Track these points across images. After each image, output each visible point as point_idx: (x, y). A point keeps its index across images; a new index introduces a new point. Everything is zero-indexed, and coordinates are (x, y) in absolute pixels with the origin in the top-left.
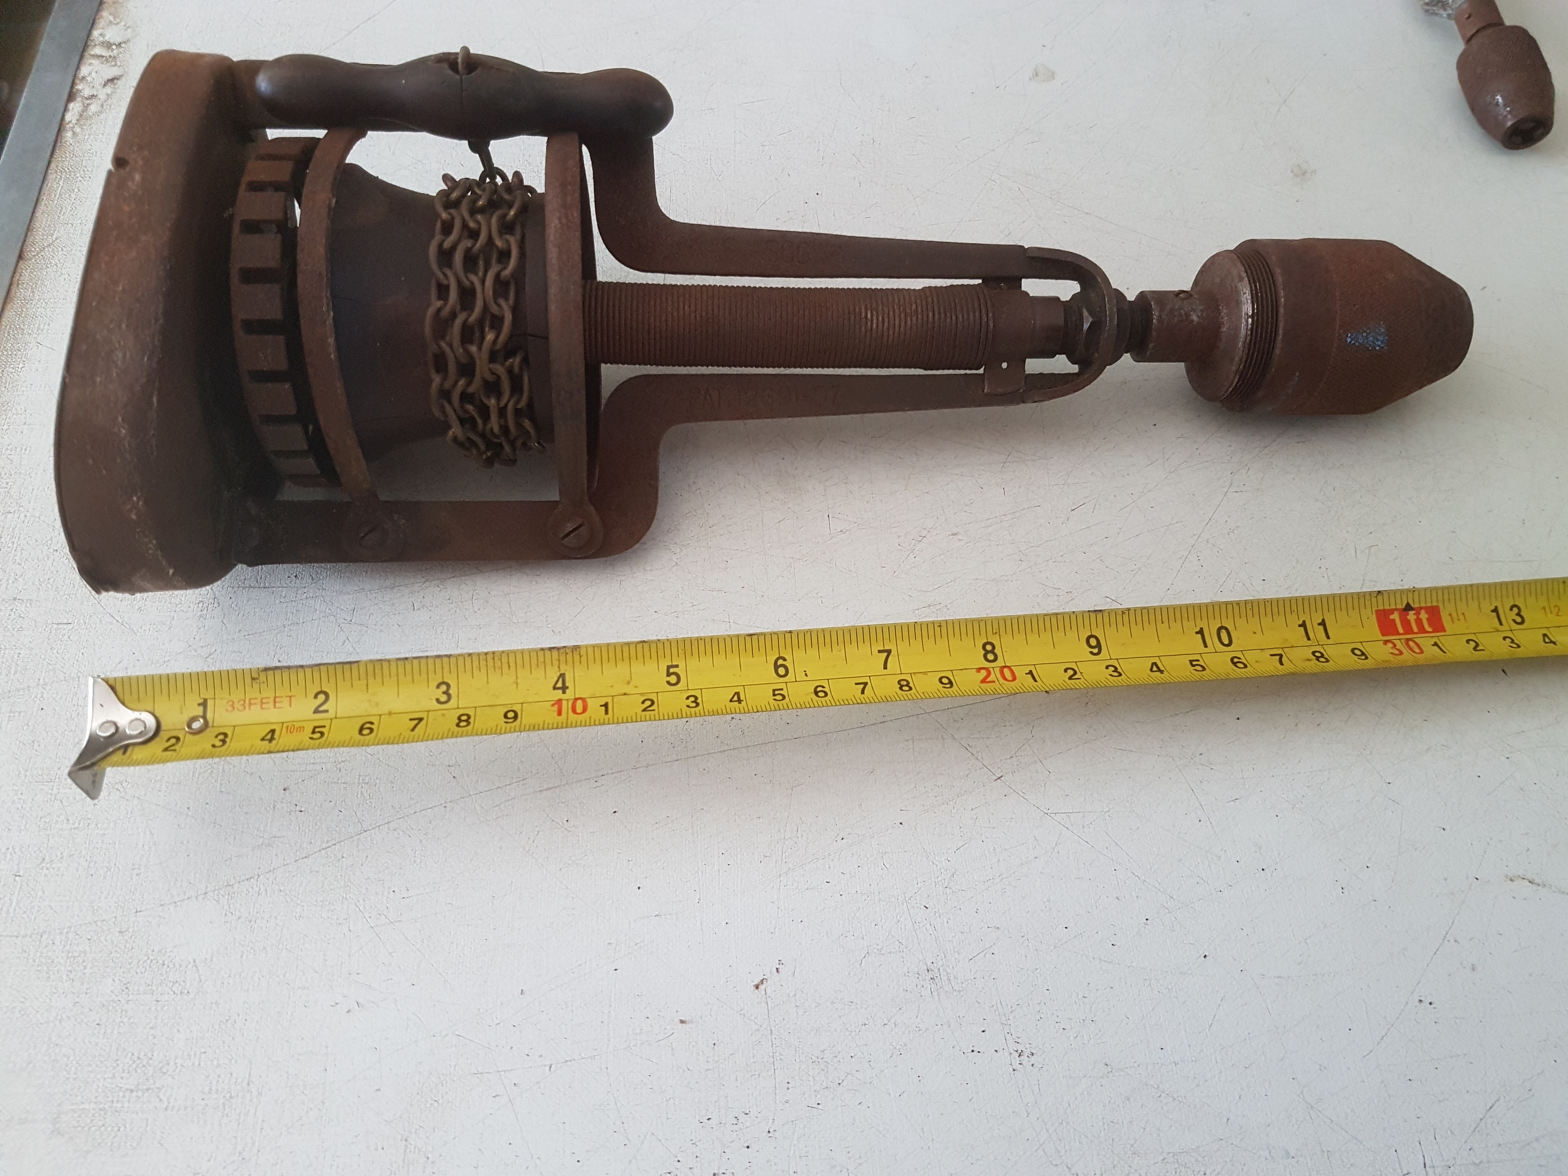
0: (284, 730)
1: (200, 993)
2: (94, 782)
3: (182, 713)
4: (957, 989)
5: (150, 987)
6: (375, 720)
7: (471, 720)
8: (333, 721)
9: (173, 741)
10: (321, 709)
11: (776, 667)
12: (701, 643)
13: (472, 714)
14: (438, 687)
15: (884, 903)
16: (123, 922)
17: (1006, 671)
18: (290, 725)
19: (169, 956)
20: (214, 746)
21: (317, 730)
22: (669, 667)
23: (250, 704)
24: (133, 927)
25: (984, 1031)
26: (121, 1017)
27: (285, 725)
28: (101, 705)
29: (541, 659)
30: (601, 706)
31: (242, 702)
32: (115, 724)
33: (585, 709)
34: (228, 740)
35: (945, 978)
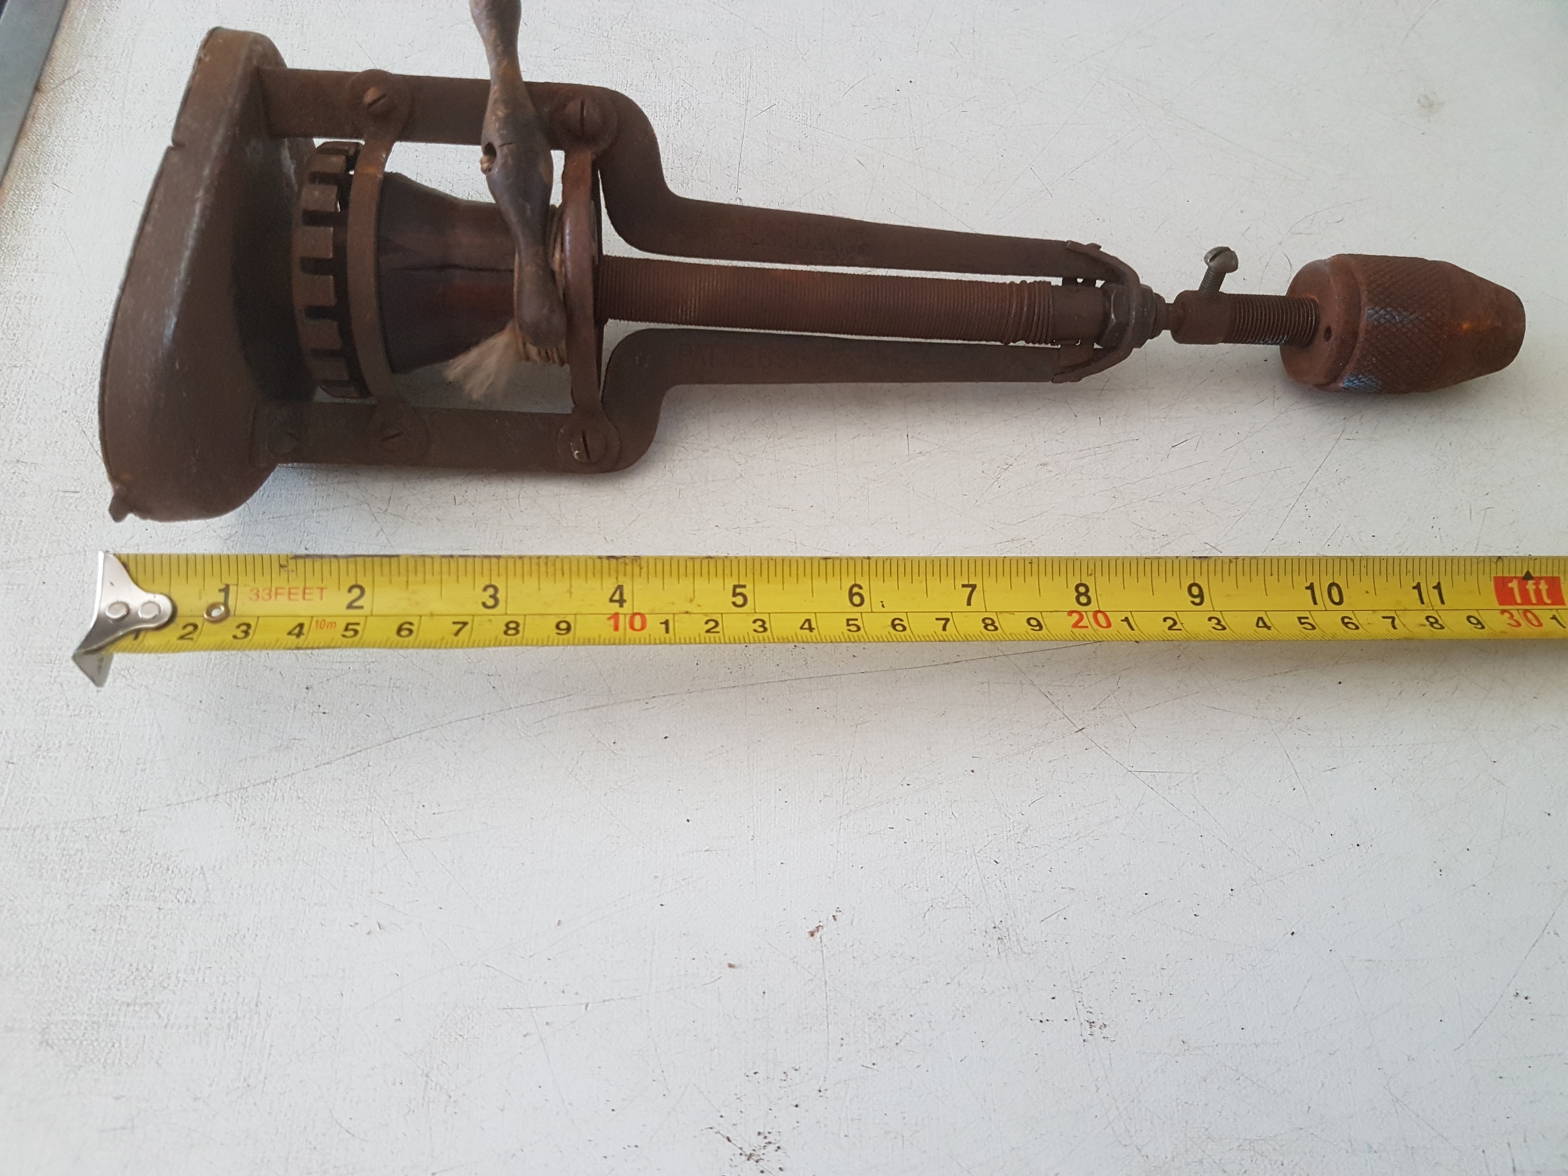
0: (314, 624)
1: (207, 904)
2: (100, 668)
3: (200, 598)
4: (1027, 952)
5: (152, 893)
6: (414, 620)
7: (520, 629)
8: (369, 618)
9: (190, 628)
10: (356, 604)
11: (851, 595)
12: (772, 563)
13: (521, 621)
14: (485, 589)
15: (952, 854)
16: (124, 821)
17: (1100, 616)
18: (320, 619)
19: (174, 862)
20: (235, 637)
21: (350, 627)
22: (735, 587)
23: (276, 594)
24: (136, 827)
25: (1054, 998)
26: (119, 924)
27: (315, 619)
28: (112, 584)
29: (598, 567)
30: (661, 623)
31: (267, 591)
32: (127, 606)
33: (643, 627)
34: (251, 632)
35: (1014, 939)
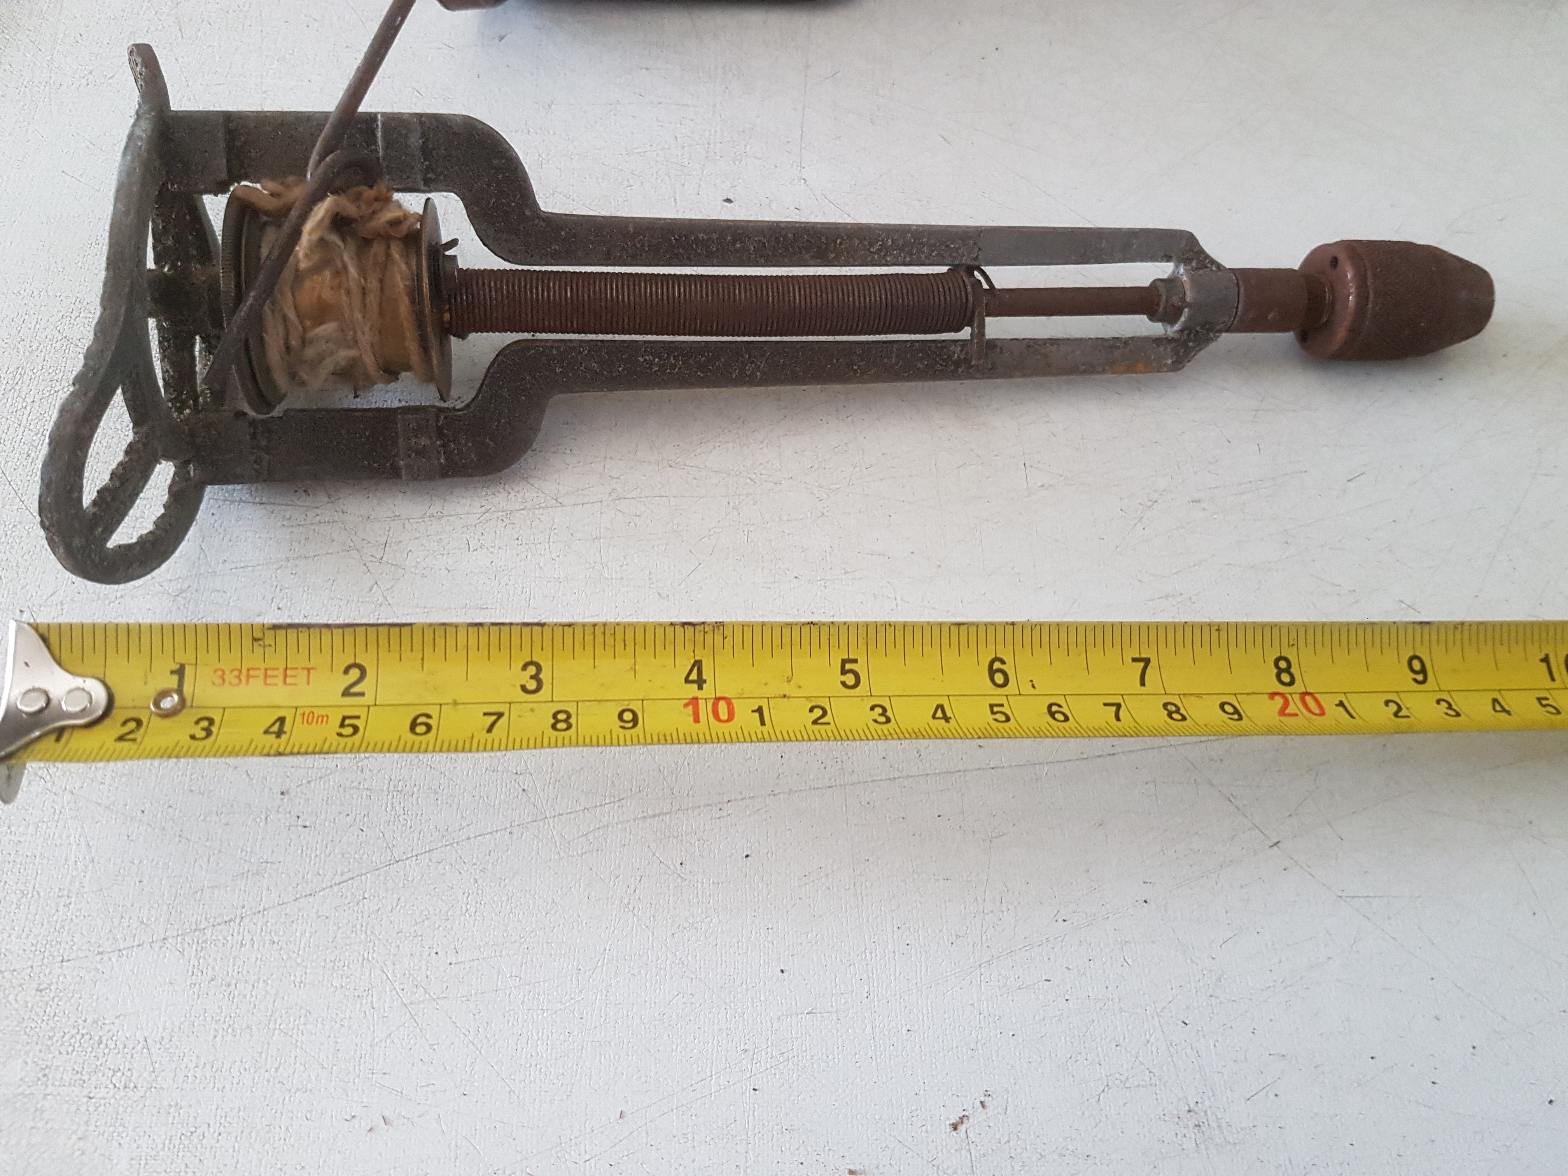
0: (298, 717)
1: (153, 1090)
2: (9, 777)
3: (146, 683)
4: (1232, 1141)
5: (79, 1076)
6: (433, 711)
7: (573, 720)
8: (371, 709)
9: (132, 725)
10: (355, 690)
11: (992, 672)
12: (890, 631)
13: (572, 711)
14: (524, 668)
15: (1127, 1015)
16: (42, 975)
17: (1308, 699)
18: (307, 711)
19: (109, 1031)
20: (193, 737)
21: (347, 722)
22: (844, 662)
23: (248, 677)
24: (57, 983)
27: (300, 711)
28: (27, 664)
29: (670, 638)
30: (753, 711)
31: (236, 673)
32: (46, 693)
33: (731, 717)
34: (214, 729)
35: (1214, 1125)
